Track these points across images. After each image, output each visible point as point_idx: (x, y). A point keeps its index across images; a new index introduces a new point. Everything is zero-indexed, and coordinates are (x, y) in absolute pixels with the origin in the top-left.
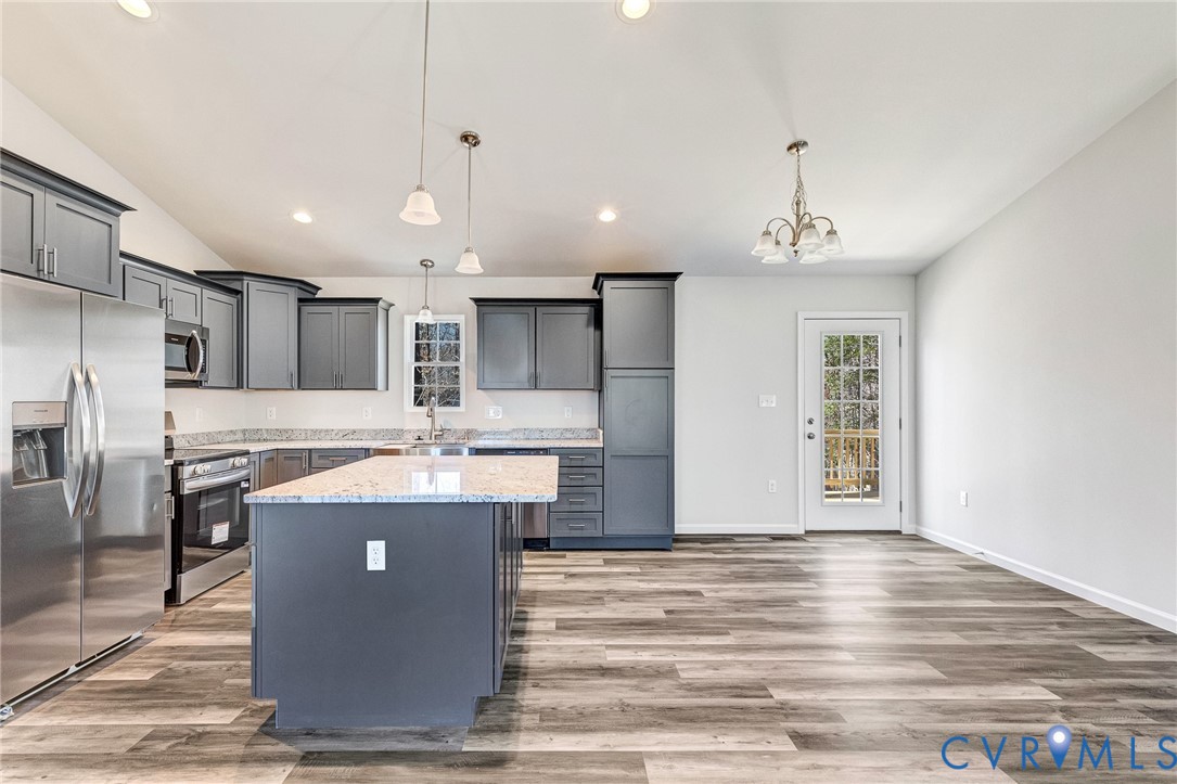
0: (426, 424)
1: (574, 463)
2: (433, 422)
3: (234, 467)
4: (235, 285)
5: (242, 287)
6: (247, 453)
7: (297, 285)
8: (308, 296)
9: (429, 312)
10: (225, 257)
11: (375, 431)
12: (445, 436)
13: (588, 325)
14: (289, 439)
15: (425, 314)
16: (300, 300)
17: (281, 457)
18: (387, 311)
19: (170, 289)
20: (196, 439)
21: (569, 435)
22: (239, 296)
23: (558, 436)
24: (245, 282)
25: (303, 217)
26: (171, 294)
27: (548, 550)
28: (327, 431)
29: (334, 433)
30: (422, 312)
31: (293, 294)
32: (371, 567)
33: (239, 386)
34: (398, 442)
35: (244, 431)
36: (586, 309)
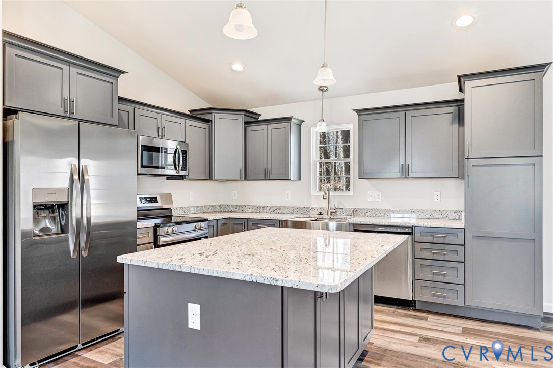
0: (324, 204)
1: (436, 240)
2: (329, 203)
3: (195, 229)
4: (208, 117)
5: (212, 118)
6: (206, 220)
7: (244, 113)
8: (251, 119)
9: (324, 124)
10: (205, 99)
11: (292, 208)
12: (338, 213)
13: (453, 122)
14: (243, 212)
15: (321, 125)
16: (246, 123)
17: (232, 223)
18: (300, 125)
19: (164, 121)
20: (190, 210)
21: (437, 216)
22: (210, 123)
23: (428, 216)
24: (213, 114)
25: (237, 67)
26: (164, 124)
27: (413, 310)
28: (264, 207)
29: (268, 209)
30: (319, 123)
31: (240, 119)
32: (191, 325)
33: (210, 178)
34: (305, 216)
35: (220, 206)
36: (451, 109)
